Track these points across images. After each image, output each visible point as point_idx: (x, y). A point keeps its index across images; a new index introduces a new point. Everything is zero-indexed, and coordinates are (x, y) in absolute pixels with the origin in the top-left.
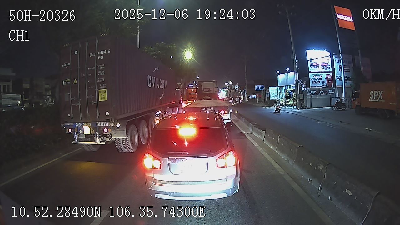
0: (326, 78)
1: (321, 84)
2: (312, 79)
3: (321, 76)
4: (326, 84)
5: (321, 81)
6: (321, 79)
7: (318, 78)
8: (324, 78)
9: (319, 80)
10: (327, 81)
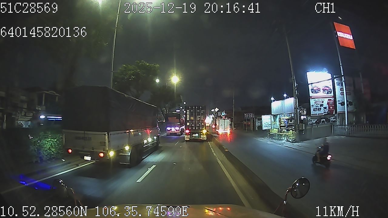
0: (328, 103)
1: (322, 111)
2: (313, 106)
3: (323, 102)
4: (328, 111)
5: (322, 108)
6: (323, 105)
7: (320, 104)
8: (325, 105)
9: (320, 106)
10: (329, 107)
